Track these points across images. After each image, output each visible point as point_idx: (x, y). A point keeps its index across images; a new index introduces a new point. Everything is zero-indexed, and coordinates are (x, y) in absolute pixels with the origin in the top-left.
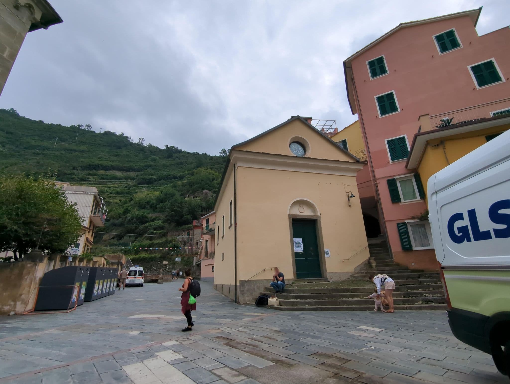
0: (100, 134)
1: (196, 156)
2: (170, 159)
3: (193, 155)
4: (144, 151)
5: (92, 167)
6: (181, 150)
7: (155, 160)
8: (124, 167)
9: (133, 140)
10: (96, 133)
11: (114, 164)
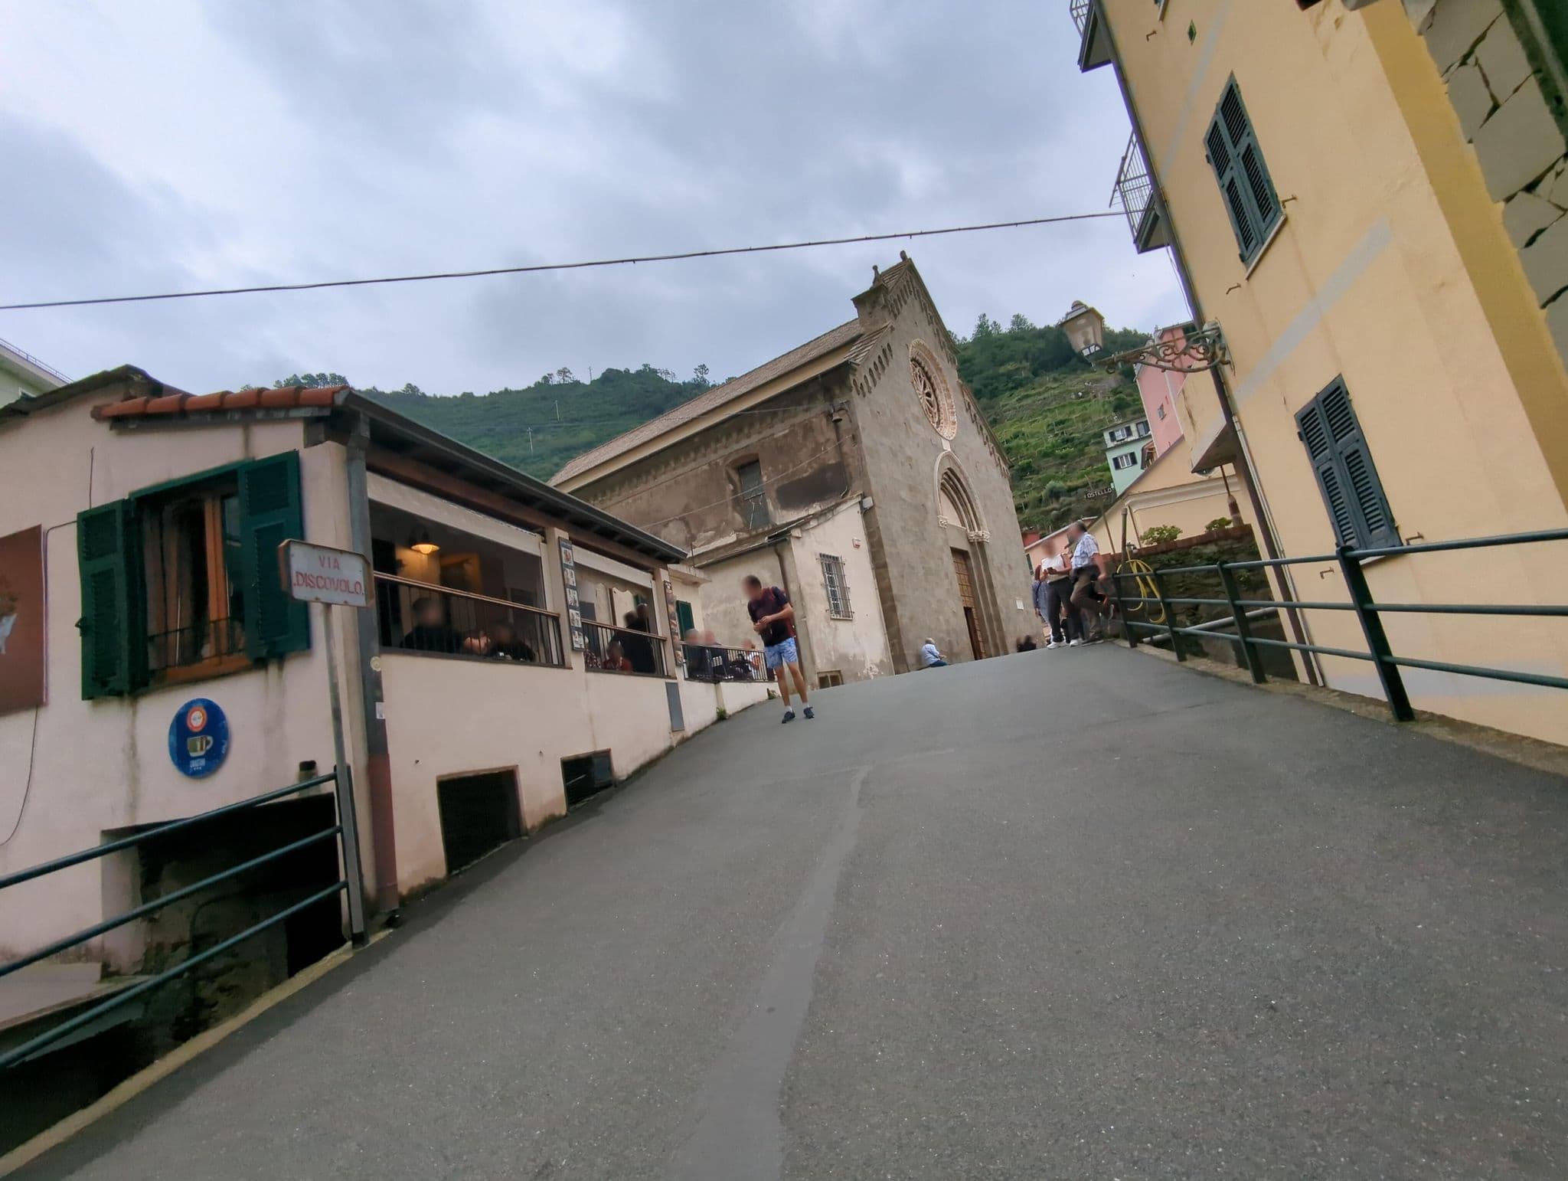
9: (674, 376)
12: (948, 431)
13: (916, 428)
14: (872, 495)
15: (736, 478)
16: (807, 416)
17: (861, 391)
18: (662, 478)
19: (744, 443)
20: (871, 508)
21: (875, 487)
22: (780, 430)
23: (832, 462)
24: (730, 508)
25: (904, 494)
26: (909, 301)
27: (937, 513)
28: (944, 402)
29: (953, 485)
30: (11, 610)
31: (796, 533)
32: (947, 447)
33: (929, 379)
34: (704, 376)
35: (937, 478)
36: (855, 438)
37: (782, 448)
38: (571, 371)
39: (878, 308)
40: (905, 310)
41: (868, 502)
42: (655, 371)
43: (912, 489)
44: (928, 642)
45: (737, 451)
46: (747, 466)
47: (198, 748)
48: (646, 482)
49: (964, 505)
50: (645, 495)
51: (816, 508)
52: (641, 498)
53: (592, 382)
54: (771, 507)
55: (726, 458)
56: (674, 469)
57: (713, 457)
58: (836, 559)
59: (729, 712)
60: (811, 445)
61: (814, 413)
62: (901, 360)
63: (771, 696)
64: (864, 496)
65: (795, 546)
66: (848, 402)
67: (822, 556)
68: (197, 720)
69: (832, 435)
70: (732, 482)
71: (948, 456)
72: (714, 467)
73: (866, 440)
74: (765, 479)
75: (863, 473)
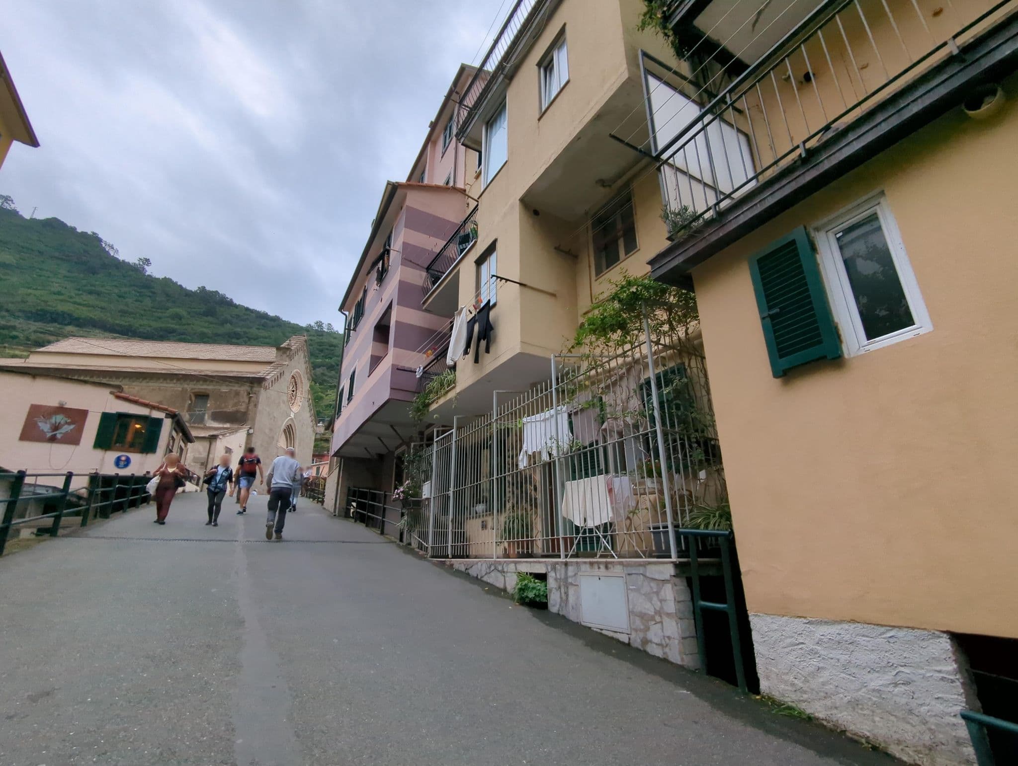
0: (33, 221)
1: (263, 321)
2: (210, 319)
3: (257, 317)
4: (152, 290)
5: (48, 315)
6: (231, 300)
7: (179, 317)
8: (117, 325)
9: (117, 251)
10: (21, 217)
11: (96, 315)
12: (295, 409)
13: (282, 405)
14: (254, 429)
15: (193, 398)
16: (239, 389)
17: (266, 389)
18: (150, 384)
19: (205, 387)
20: (252, 434)
21: (256, 426)
22: (224, 389)
23: (242, 410)
24: (185, 411)
25: (267, 431)
26: (299, 354)
27: (277, 441)
28: (299, 394)
29: (289, 432)
30: (74, 424)
31: (221, 437)
32: (292, 416)
33: (296, 385)
34: (145, 267)
35: (283, 427)
36: (256, 406)
37: (221, 396)
38: (14, 202)
39: (285, 355)
40: (296, 358)
41: (251, 431)
42: (100, 240)
43: (271, 430)
44: (255, 491)
45: (199, 389)
46: (202, 397)
47: (122, 463)
48: (141, 382)
49: (291, 439)
50: (137, 388)
51: (227, 425)
52: (134, 388)
53: (31, 219)
54: (206, 417)
55: (192, 389)
56: (161, 383)
57: (186, 386)
58: (231, 449)
59: (186, 491)
60: (235, 401)
61: (243, 389)
62: (287, 377)
63: (196, 491)
64: (250, 428)
65: (218, 441)
66: (259, 391)
67: (226, 447)
68: (123, 458)
69: (247, 401)
70: (191, 399)
71: (292, 419)
72: (184, 391)
73: (260, 407)
74: (208, 405)
75: (254, 419)
